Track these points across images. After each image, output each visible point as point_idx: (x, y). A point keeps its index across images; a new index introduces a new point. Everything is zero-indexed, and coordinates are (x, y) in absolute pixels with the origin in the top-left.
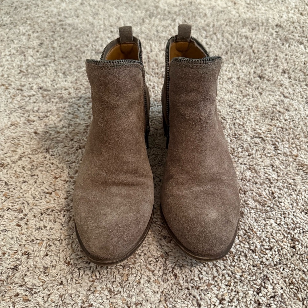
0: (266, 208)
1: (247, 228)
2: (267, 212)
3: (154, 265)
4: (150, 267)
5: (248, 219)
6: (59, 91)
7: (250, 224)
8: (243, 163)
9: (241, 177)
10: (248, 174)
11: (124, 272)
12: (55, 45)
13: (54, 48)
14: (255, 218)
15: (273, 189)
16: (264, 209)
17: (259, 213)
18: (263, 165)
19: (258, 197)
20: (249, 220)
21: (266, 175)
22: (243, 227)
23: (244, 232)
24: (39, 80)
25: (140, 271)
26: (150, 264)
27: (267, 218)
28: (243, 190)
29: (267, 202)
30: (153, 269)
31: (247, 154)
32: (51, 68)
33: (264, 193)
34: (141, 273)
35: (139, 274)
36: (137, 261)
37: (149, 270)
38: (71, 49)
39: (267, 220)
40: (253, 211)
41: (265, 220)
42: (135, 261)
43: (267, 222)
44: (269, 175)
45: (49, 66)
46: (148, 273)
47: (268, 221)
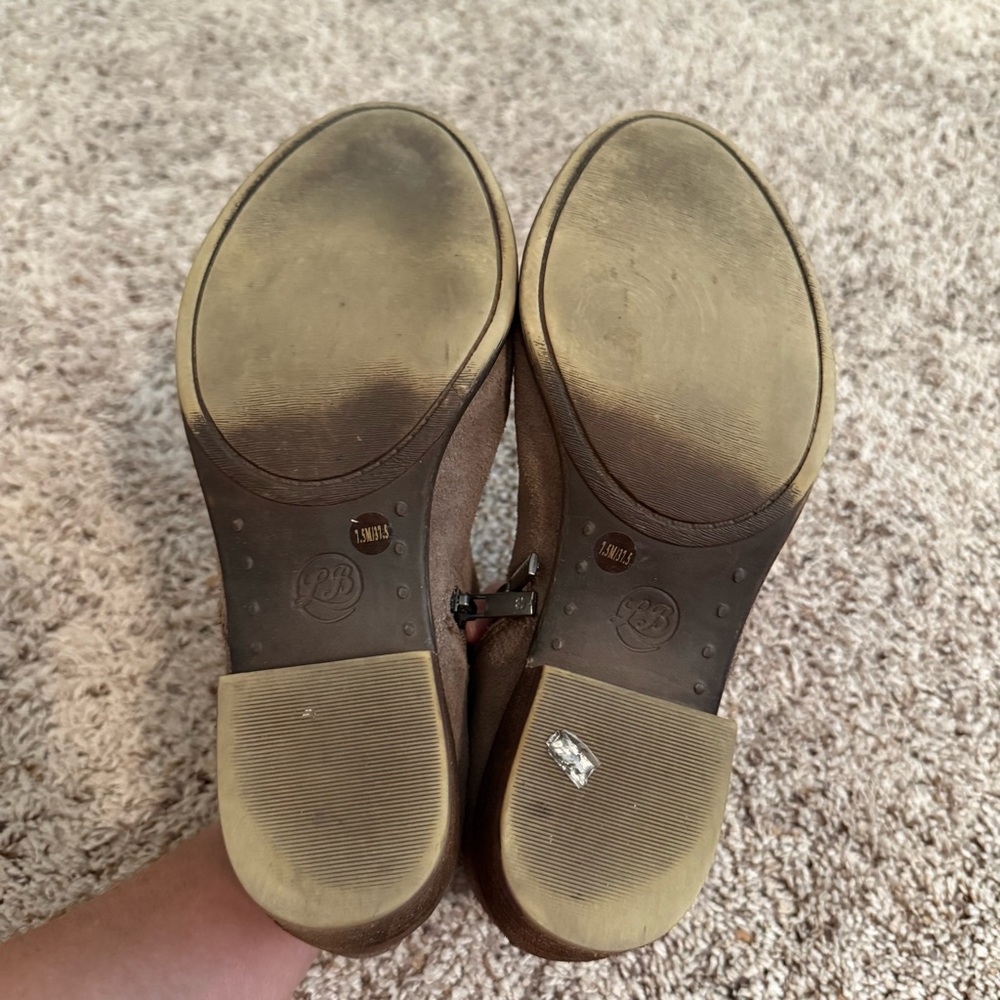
0: (920, 937)
1: (825, 977)
2: (915, 952)
3: (507, 965)
4: (493, 963)
5: (843, 950)
7: (843, 971)
8: (922, 755)
9: (889, 802)
10: (920, 801)
11: (420, 945)
12: (509, 116)
14: (867, 954)
15: (975, 884)
16: (912, 937)
17: (890, 945)
18: (987, 788)
19: (912, 893)
20: (847, 955)
21: (979, 828)
22: (813, 968)
23: (812, 984)
25: (465, 962)
26: (498, 957)
27: (907, 974)
28: (875, 848)
29: (933, 920)
30: (500, 973)
31: (951, 725)
33: (938, 888)
34: (463, 968)
35: (457, 970)
36: (465, 930)
37: (489, 973)
38: (550, 144)
39: (902, 978)
40: (872, 931)
41: (896, 975)
42: (460, 928)
43: (900, 987)
44: (989, 832)
46: (480, 977)
47: (905, 983)
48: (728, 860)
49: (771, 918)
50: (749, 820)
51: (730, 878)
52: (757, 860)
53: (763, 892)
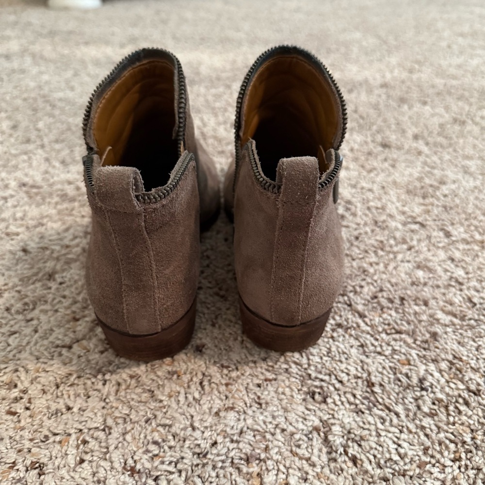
0: (467, 322)
1: (450, 357)
2: (472, 327)
3: (307, 448)
4: (298, 451)
5: (446, 343)
6: (59, 186)
7: (454, 350)
8: (405, 260)
9: (410, 280)
10: (420, 274)
11: (251, 470)
13: (38, 130)
14: (456, 340)
15: (466, 292)
16: (465, 323)
17: (460, 331)
18: (437, 260)
19: (449, 308)
20: (449, 344)
21: (449, 274)
22: (443, 357)
23: (448, 364)
24: (19, 174)
25: (283, 462)
26: (299, 446)
27: (477, 337)
28: (421, 298)
29: (466, 312)
30: (307, 455)
31: (405, 247)
32: (38, 156)
33: (457, 301)
34: (285, 466)
35: (282, 467)
36: (271, 446)
37: (301, 458)
39: (477, 340)
40: (449, 330)
41: (474, 341)
42: (267, 447)
43: (480, 343)
44: (452, 273)
45: (35, 154)
46: (298, 463)
47: (479, 341)
48: (368, 336)
49: (407, 348)
50: (362, 316)
51: (376, 343)
52: (380, 329)
53: (395, 340)
